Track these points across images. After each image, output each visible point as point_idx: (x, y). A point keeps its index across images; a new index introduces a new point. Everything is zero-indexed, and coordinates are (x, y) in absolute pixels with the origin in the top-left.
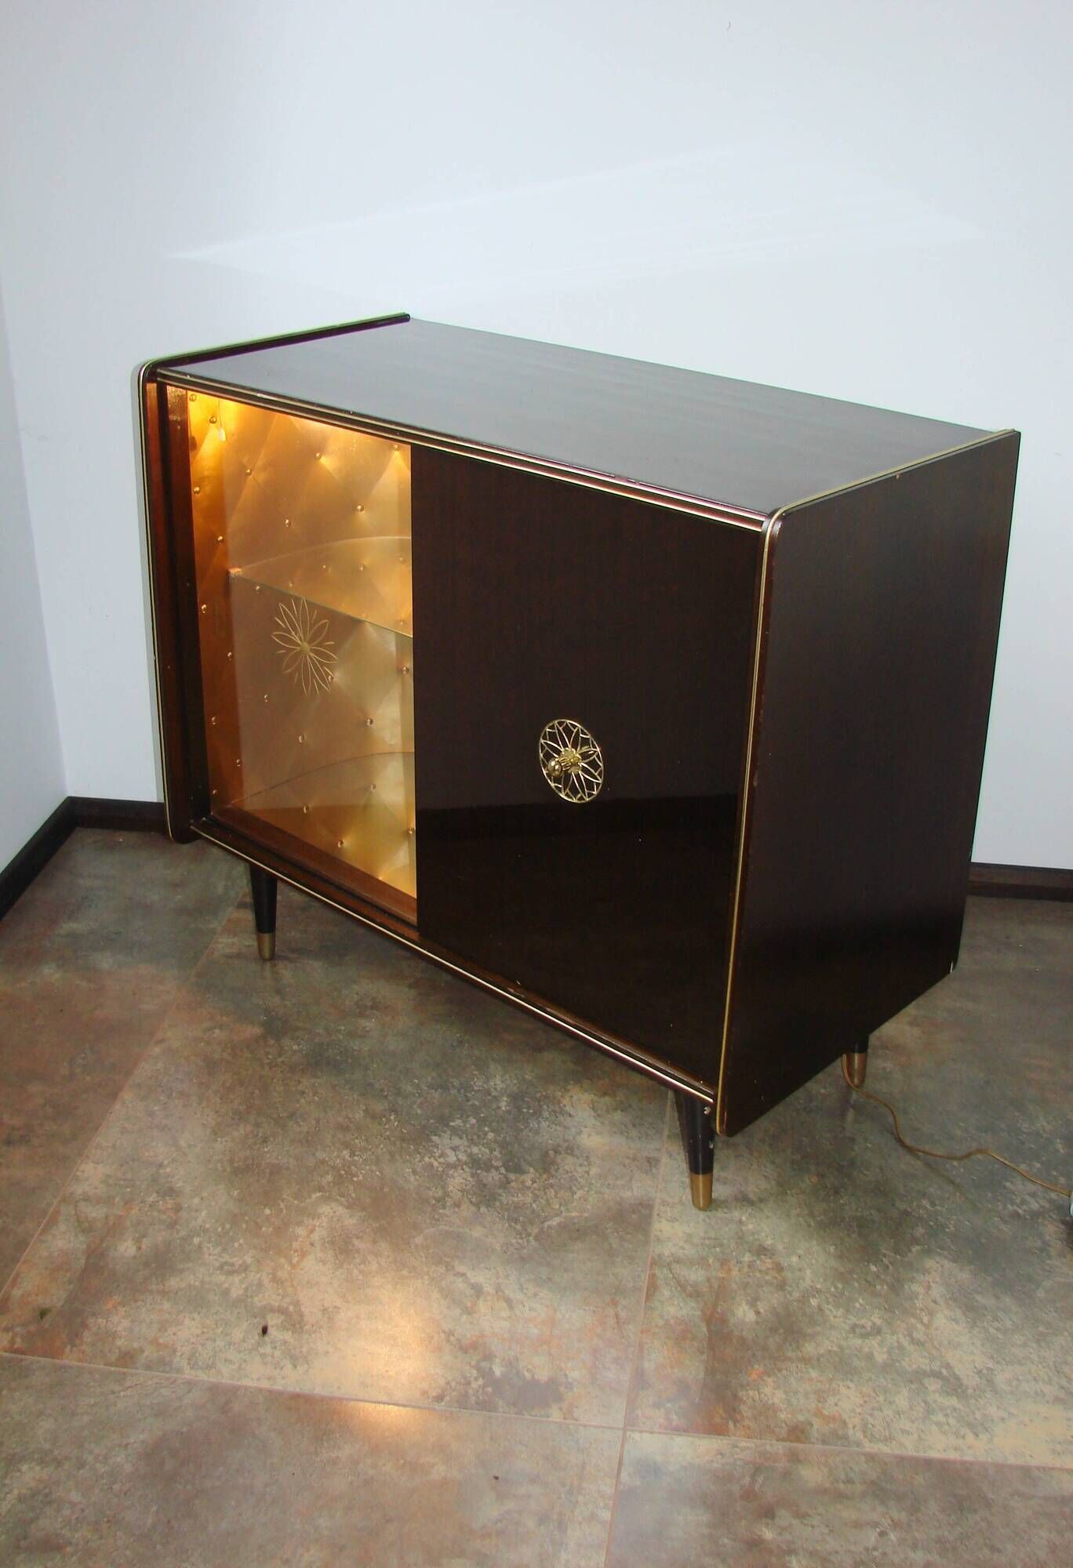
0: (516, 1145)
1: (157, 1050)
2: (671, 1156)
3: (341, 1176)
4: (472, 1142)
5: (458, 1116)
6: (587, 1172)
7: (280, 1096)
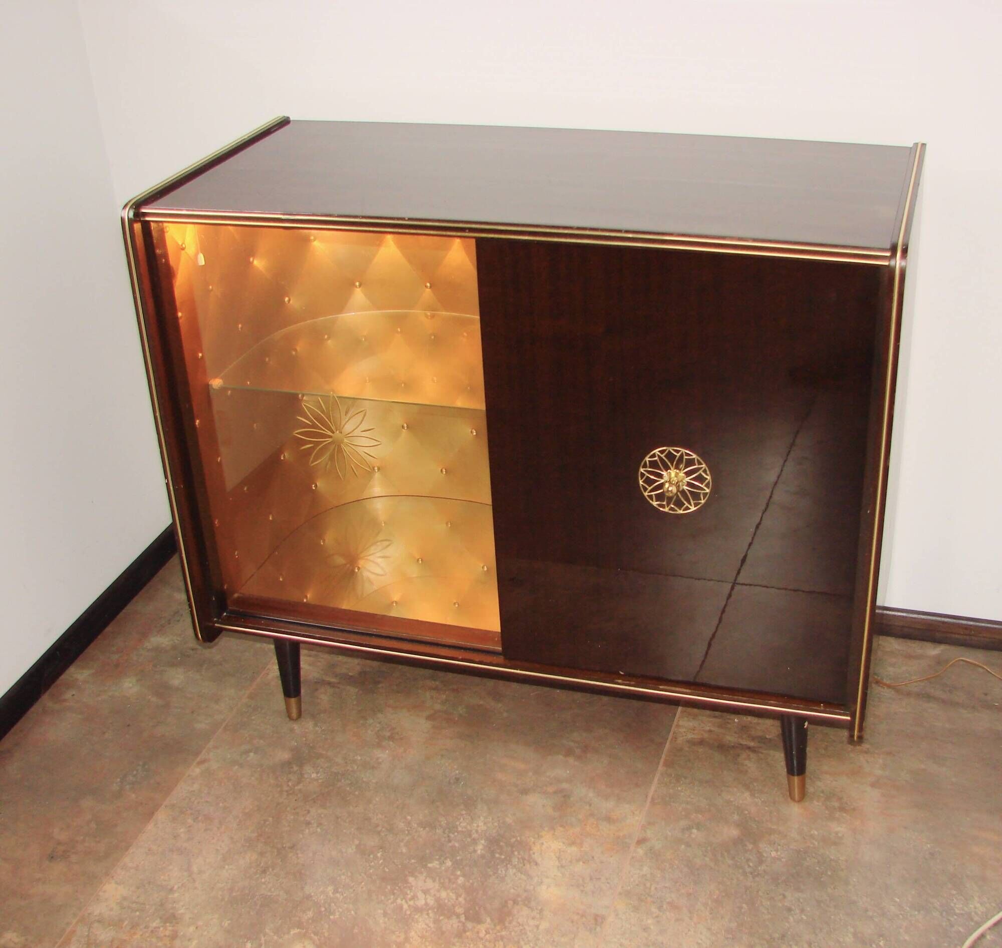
0: (481, 892)
1: (198, 771)
2: (617, 915)
3: (320, 912)
4: (443, 886)
5: (437, 857)
6: (537, 927)
7: (289, 826)
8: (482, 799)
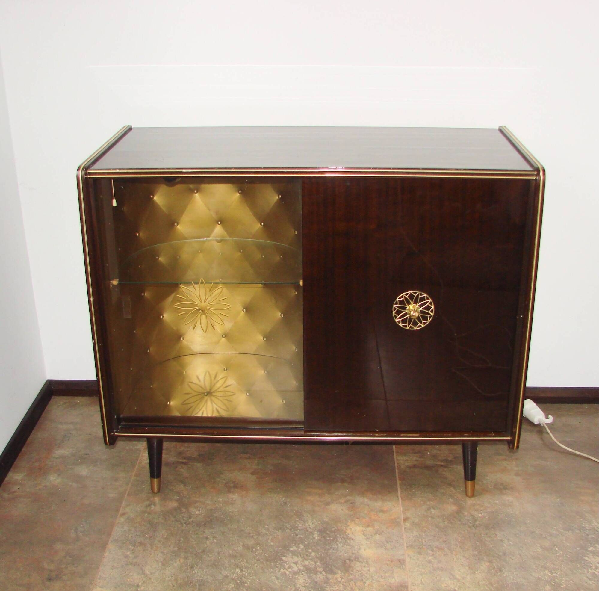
0: (328, 558)
1: (122, 519)
2: (410, 558)
3: (238, 583)
4: (304, 559)
5: (294, 544)
6: (369, 570)
7: (195, 541)
8: (305, 511)
